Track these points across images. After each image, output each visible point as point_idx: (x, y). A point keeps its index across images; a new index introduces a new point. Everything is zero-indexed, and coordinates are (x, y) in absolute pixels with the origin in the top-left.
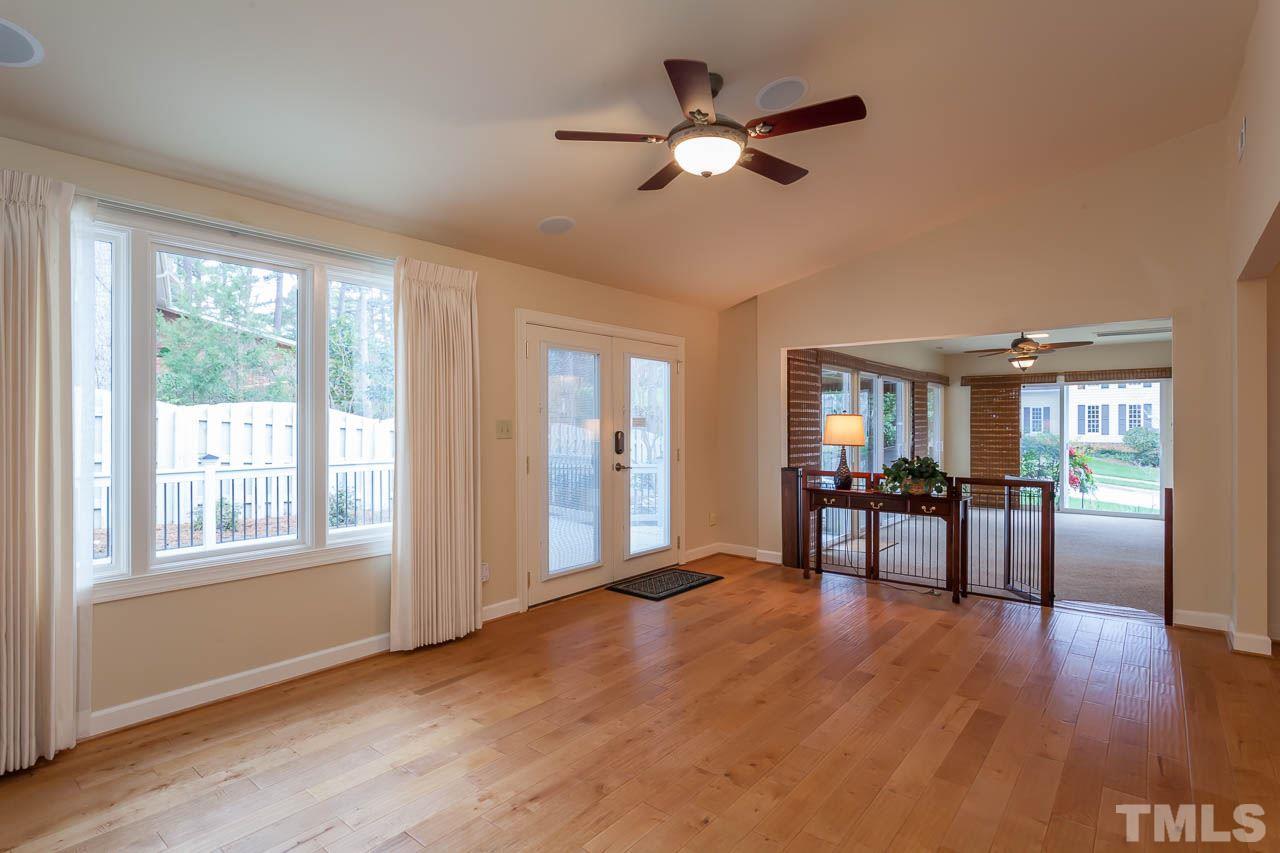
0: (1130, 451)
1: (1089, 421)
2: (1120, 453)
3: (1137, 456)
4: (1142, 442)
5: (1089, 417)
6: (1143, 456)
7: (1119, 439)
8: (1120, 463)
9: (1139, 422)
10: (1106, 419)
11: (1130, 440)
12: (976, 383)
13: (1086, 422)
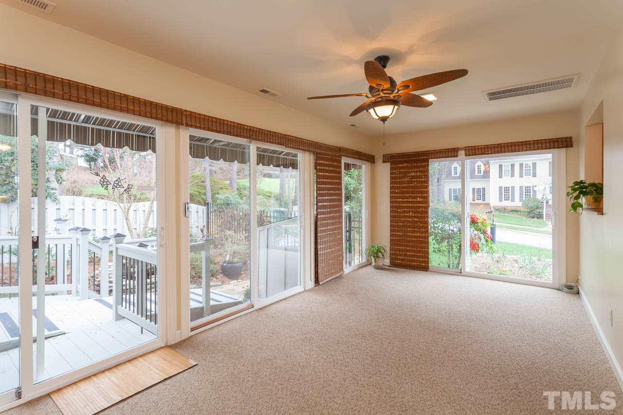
0: (525, 210)
1: (505, 195)
2: (520, 211)
3: (529, 212)
4: (532, 205)
5: (505, 192)
6: (534, 213)
7: (520, 204)
8: (520, 217)
9: (530, 195)
10: (513, 194)
11: (525, 205)
12: (394, 160)
13: (503, 195)
